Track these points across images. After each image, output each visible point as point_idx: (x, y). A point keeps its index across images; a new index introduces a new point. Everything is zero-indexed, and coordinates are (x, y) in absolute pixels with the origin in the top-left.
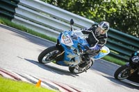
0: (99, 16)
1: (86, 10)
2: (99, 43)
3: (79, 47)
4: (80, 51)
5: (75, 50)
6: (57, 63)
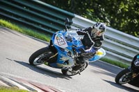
5: (69, 52)
6: (49, 65)
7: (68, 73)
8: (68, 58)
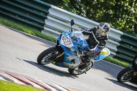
0: (127, 27)
1: (115, 21)
2: (100, 45)
3: (79, 48)
4: (80, 53)
5: (75, 52)
6: (56, 64)
7: (75, 72)
8: (74, 57)
